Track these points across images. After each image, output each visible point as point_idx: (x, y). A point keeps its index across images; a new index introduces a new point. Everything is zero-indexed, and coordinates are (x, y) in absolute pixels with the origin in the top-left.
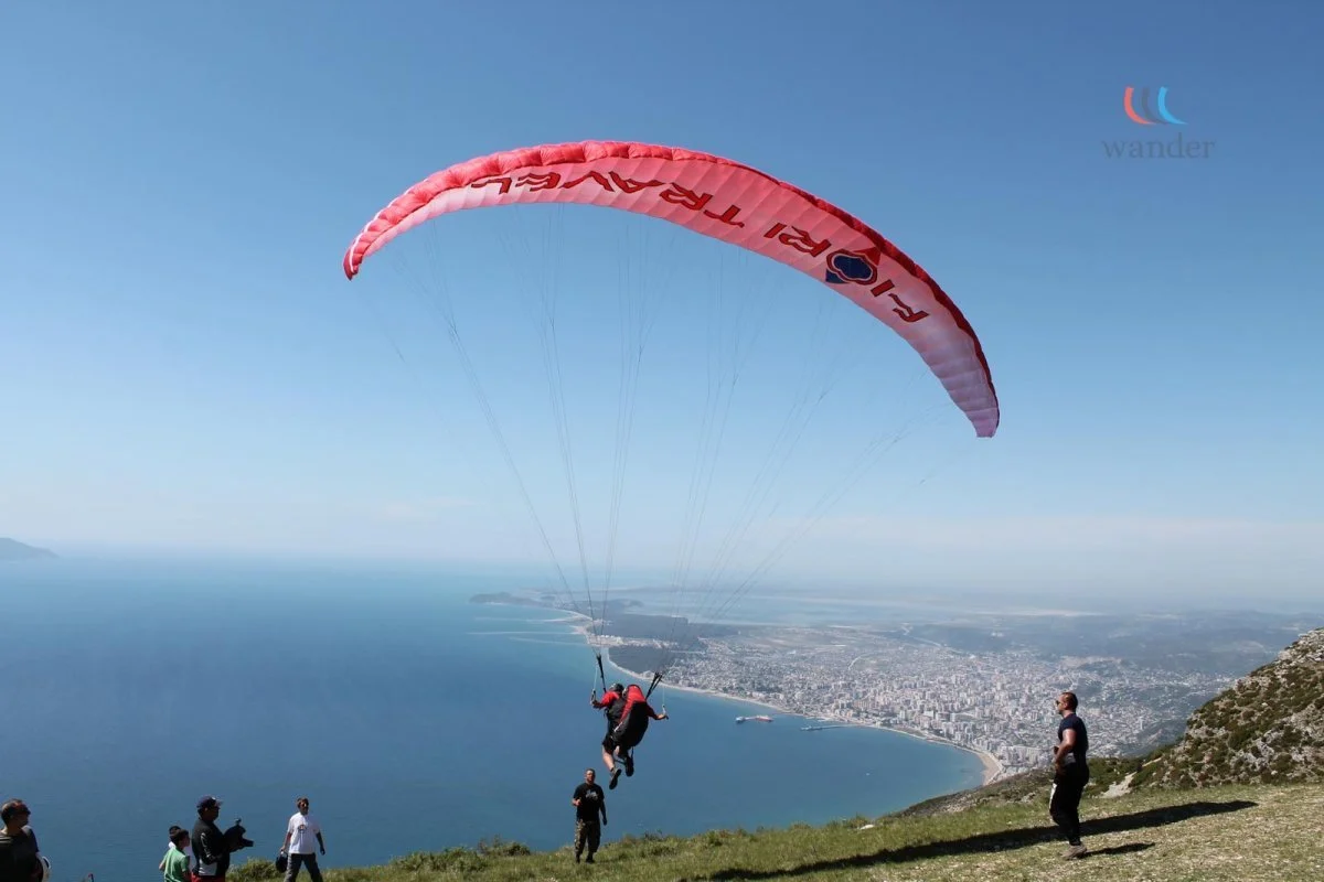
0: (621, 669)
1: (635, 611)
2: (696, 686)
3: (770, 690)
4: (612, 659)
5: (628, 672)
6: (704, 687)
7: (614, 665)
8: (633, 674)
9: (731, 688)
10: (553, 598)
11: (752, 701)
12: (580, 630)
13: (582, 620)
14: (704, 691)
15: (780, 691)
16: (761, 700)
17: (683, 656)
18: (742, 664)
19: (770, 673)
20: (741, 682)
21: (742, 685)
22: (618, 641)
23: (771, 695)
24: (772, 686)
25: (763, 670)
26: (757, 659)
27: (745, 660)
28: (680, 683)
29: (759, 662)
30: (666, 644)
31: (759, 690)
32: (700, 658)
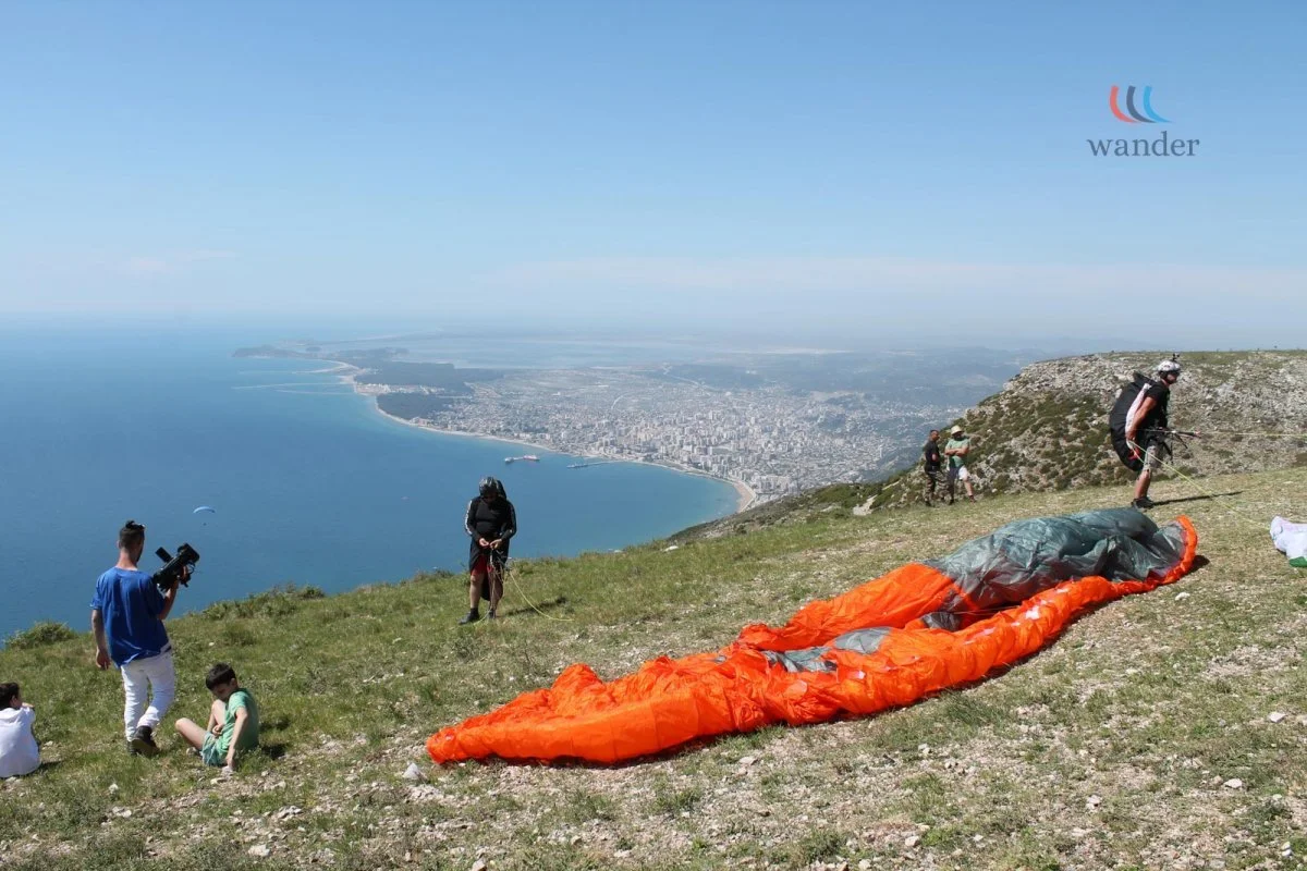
0: (389, 416)
1: (400, 358)
2: (465, 430)
3: (537, 431)
4: (381, 407)
5: (397, 419)
6: (473, 431)
7: (382, 412)
8: (402, 421)
9: (499, 430)
10: (318, 349)
11: (519, 441)
12: (348, 380)
13: (350, 370)
14: (472, 434)
15: (546, 431)
16: (528, 440)
17: (452, 402)
18: (508, 407)
19: (536, 415)
20: (509, 423)
21: (509, 427)
22: (386, 389)
23: (538, 435)
24: (538, 427)
25: (529, 411)
26: (523, 401)
27: (512, 402)
28: (449, 427)
29: (526, 404)
30: (433, 390)
31: (526, 431)
32: (468, 402)
